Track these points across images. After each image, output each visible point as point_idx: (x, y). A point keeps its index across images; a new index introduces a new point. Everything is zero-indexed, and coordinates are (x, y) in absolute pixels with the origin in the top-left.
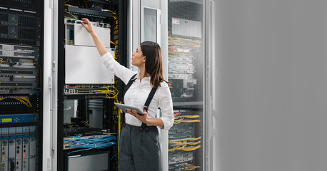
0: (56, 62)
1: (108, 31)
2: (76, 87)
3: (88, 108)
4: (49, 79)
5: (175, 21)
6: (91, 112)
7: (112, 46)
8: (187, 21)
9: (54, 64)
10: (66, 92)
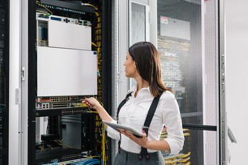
0: (26, 69)
1: (89, 29)
2: (50, 100)
3: (61, 122)
4: (17, 91)
5: (164, 20)
6: (64, 127)
7: (94, 48)
8: (176, 20)
9: (22, 72)
10: (38, 108)
